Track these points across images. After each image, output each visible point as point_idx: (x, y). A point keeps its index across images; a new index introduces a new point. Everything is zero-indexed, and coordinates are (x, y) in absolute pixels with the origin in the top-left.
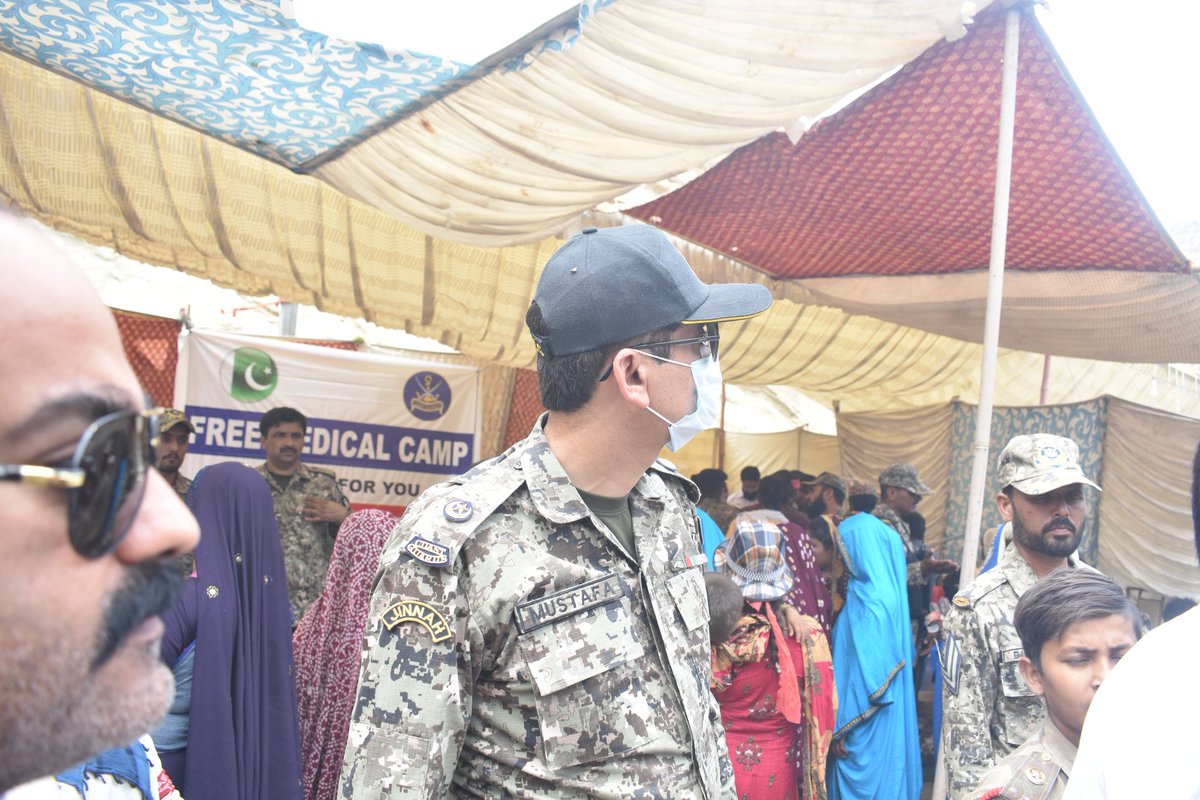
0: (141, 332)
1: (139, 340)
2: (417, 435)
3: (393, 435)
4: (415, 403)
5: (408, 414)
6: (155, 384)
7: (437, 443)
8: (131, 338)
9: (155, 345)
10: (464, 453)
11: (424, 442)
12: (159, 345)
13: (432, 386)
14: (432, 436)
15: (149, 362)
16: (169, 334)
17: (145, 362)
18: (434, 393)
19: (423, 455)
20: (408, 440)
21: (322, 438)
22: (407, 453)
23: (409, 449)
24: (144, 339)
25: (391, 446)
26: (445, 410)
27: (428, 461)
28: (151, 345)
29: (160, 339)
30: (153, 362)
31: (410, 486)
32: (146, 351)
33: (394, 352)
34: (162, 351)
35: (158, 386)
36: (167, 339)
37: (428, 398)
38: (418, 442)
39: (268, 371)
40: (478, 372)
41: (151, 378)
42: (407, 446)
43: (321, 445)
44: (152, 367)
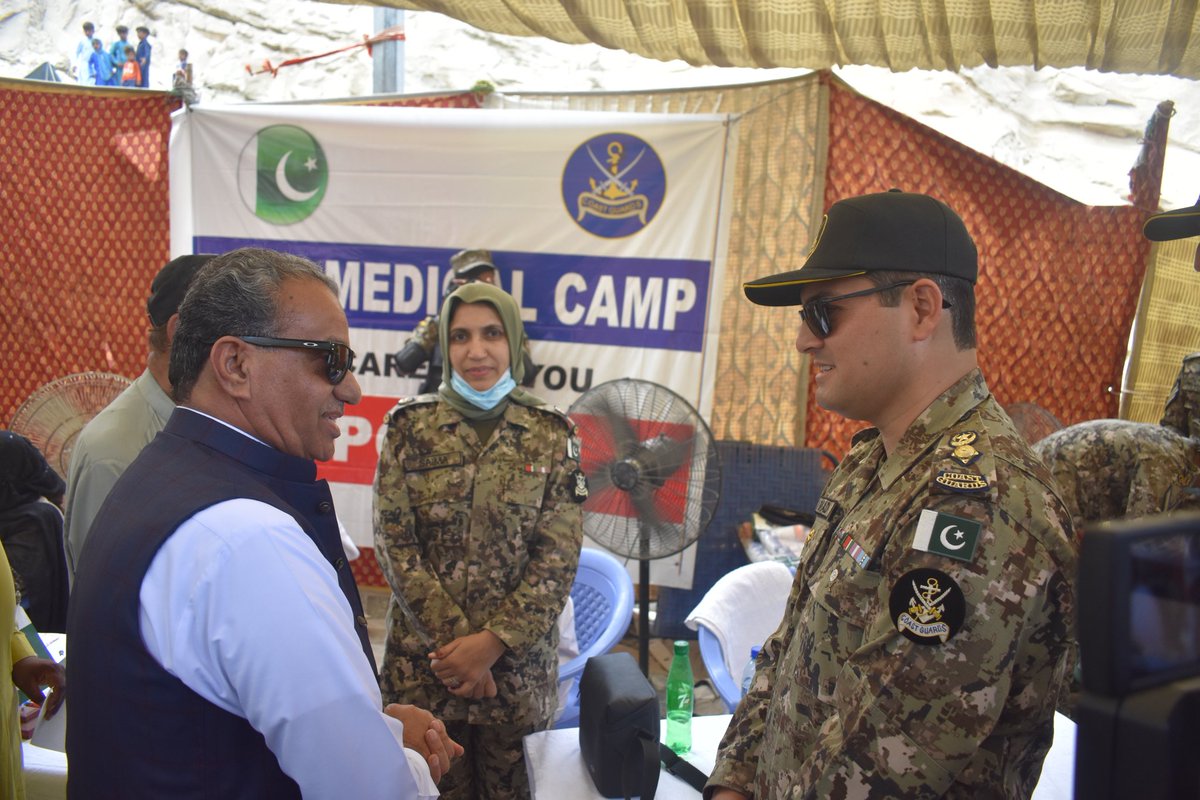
0: (120, 121)
1: (118, 135)
2: (592, 268)
3: (542, 271)
4: (587, 202)
5: (572, 227)
6: (147, 205)
7: (633, 284)
8: (107, 133)
9: (141, 140)
10: (688, 304)
11: (606, 283)
12: (147, 139)
13: (621, 166)
14: (621, 269)
15: (135, 168)
16: (160, 119)
17: (129, 170)
18: (626, 179)
19: (602, 309)
20: (575, 280)
21: (408, 283)
22: (570, 307)
23: (574, 298)
24: (125, 131)
25: (539, 296)
26: (650, 215)
27: (613, 322)
28: (136, 141)
29: (148, 128)
30: (141, 168)
31: (575, 372)
32: (129, 151)
33: (547, 103)
34: (153, 148)
35: (152, 207)
36: (159, 127)
37: (614, 190)
38: (592, 284)
39: (311, 164)
40: (727, 123)
41: (141, 196)
42: (571, 291)
43: (408, 296)
44: (141, 176)
